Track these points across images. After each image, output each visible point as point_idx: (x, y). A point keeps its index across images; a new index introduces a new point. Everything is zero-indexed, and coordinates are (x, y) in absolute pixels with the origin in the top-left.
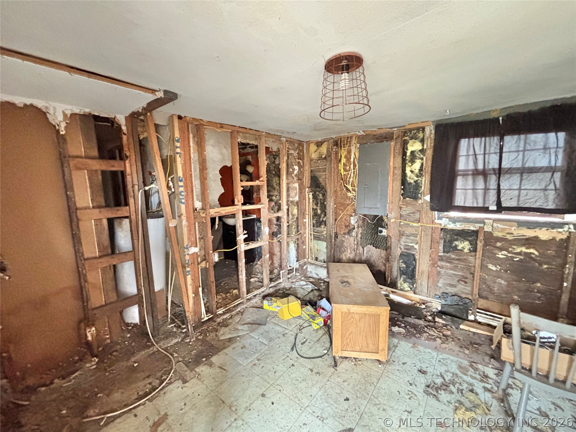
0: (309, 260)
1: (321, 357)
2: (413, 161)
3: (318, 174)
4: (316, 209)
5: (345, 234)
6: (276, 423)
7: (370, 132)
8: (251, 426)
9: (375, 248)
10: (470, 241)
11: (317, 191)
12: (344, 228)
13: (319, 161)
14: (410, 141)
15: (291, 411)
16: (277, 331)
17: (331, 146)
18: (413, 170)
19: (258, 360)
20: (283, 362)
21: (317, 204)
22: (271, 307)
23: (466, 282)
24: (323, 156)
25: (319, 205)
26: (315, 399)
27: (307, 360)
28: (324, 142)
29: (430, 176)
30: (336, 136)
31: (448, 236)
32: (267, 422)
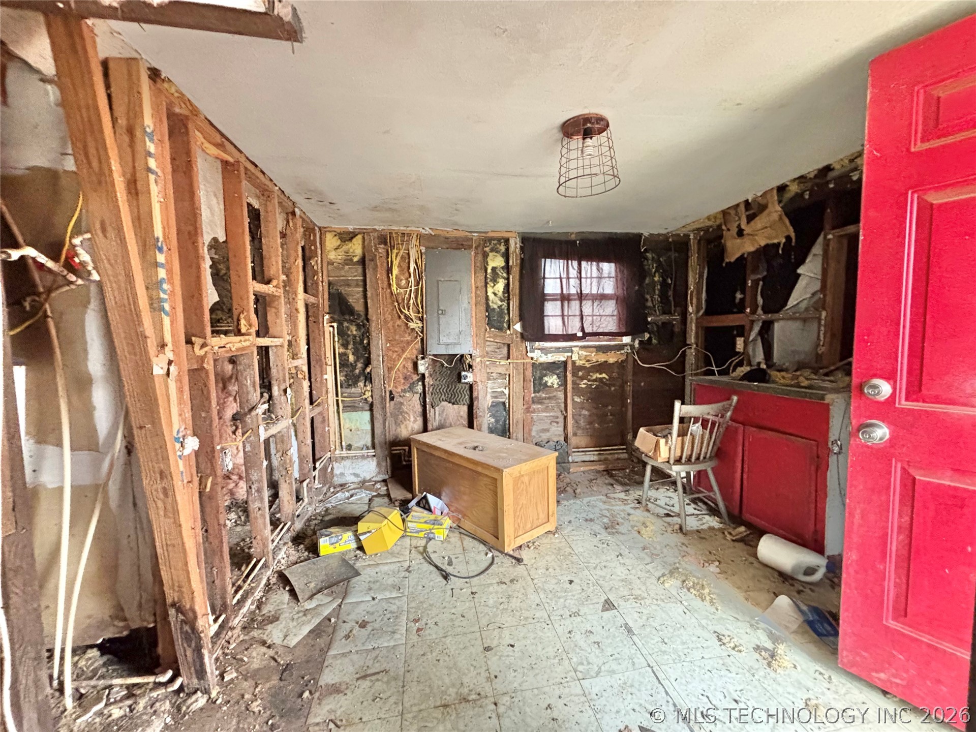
0: (337, 452)
1: (492, 563)
2: (495, 281)
3: (343, 290)
4: (345, 354)
5: (404, 391)
6: (544, 659)
7: (440, 233)
8: (524, 688)
9: (450, 404)
10: (557, 375)
11: (346, 320)
12: (403, 381)
13: (347, 267)
14: (491, 254)
15: (540, 634)
16: (390, 573)
17: (375, 246)
18: (496, 292)
19: (416, 621)
20: (454, 598)
21: (345, 345)
22: (337, 545)
23: (557, 423)
24: (355, 259)
25: (350, 347)
26: (546, 605)
27: (482, 576)
28: (359, 233)
29: (518, 301)
30: (383, 227)
31: (538, 372)
32: (534, 666)
